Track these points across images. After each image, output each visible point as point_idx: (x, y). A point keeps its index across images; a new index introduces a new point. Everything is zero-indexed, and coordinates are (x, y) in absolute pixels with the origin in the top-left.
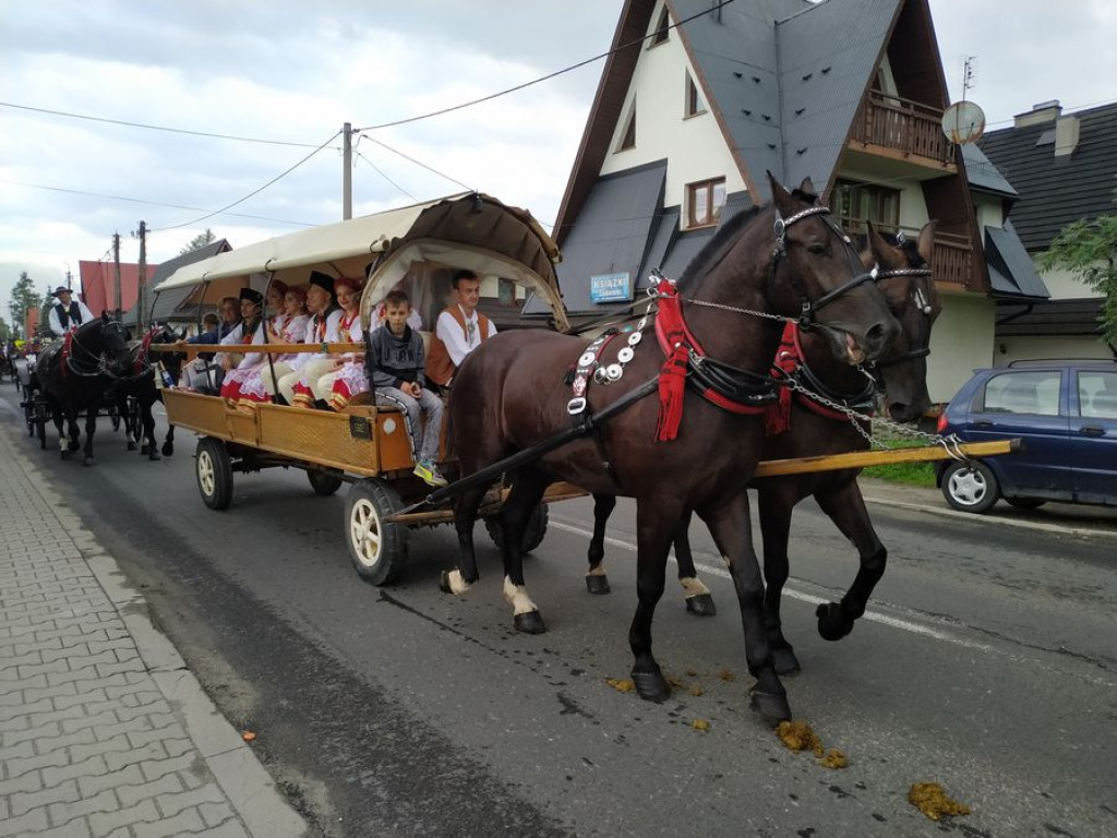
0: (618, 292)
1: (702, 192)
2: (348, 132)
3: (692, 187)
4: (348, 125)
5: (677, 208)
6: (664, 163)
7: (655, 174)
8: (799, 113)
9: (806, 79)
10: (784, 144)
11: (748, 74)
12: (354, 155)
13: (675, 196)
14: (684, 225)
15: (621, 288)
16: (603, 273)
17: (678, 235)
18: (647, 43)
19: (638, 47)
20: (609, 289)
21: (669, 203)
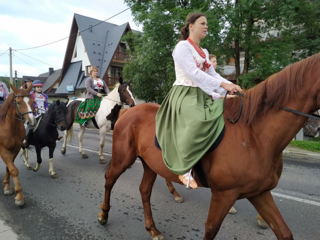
0: (71, 89)
1: (89, 68)
2: (11, 50)
3: (87, 67)
4: (10, 48)
5: (84, 71)
6: (81, 61)
7: (80, 63)
8: (106, 52)
9: (109, 45)
10: (103, 59)
11: (96, 44)
12: (12, 55)
13: (84, 69)
14: (86, 75)
15: (72, 88)
16: (69, 85)
17: (84, 77)
18: (78, 34)
19: (76, 35)
20: (70, 89)
21: (83, 70)
